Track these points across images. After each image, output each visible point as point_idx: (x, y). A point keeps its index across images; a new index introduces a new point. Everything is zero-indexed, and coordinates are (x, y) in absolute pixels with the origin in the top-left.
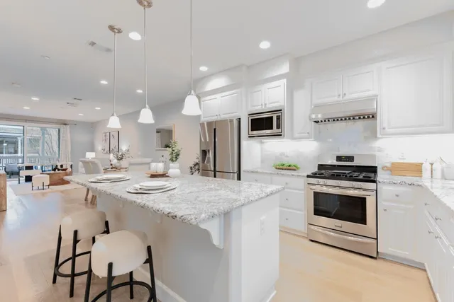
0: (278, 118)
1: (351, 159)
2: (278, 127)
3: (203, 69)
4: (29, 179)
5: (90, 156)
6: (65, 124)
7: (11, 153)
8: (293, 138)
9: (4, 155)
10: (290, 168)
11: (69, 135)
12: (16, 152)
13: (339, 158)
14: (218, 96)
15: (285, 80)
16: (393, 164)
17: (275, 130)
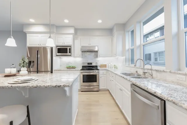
0: (70, 49)
1: (91, 64)
2: (70, 52)
3: (32, 21)
8: (74, 57)
10: (73, 68)
13: (88, 64)
14: (40, 35)
15: (72, 36)
16: (101, 65)
17: (68, 54)
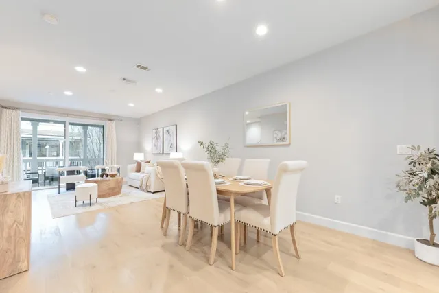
4: (71, 187)
5: (138, 157)
6: (110, 120)
7: (54, 156)
9: (47, 158)
11: (114, 132)
12: (58, 155)
